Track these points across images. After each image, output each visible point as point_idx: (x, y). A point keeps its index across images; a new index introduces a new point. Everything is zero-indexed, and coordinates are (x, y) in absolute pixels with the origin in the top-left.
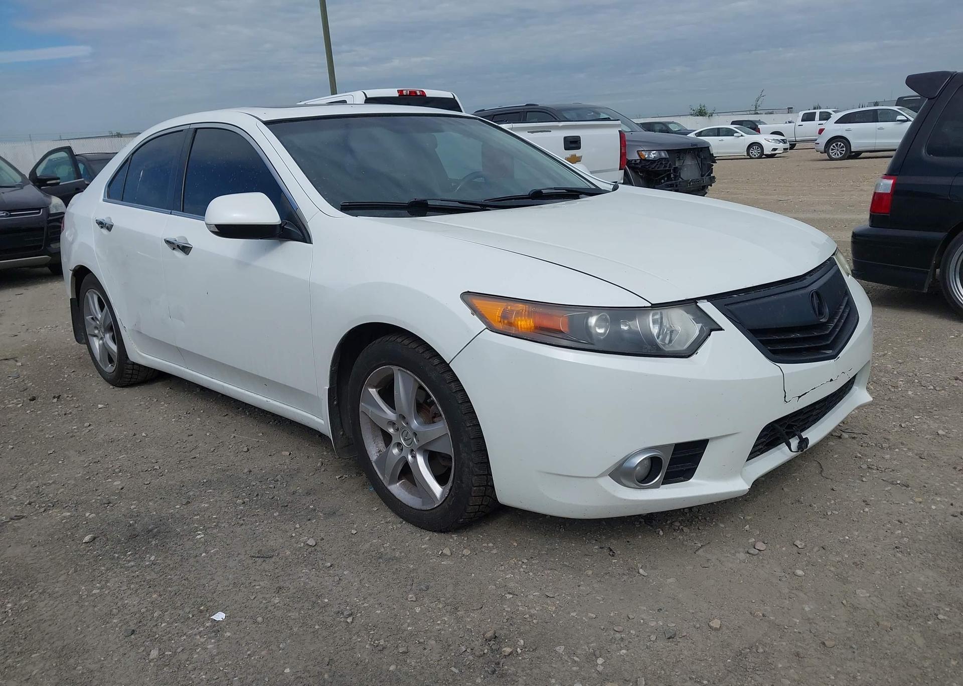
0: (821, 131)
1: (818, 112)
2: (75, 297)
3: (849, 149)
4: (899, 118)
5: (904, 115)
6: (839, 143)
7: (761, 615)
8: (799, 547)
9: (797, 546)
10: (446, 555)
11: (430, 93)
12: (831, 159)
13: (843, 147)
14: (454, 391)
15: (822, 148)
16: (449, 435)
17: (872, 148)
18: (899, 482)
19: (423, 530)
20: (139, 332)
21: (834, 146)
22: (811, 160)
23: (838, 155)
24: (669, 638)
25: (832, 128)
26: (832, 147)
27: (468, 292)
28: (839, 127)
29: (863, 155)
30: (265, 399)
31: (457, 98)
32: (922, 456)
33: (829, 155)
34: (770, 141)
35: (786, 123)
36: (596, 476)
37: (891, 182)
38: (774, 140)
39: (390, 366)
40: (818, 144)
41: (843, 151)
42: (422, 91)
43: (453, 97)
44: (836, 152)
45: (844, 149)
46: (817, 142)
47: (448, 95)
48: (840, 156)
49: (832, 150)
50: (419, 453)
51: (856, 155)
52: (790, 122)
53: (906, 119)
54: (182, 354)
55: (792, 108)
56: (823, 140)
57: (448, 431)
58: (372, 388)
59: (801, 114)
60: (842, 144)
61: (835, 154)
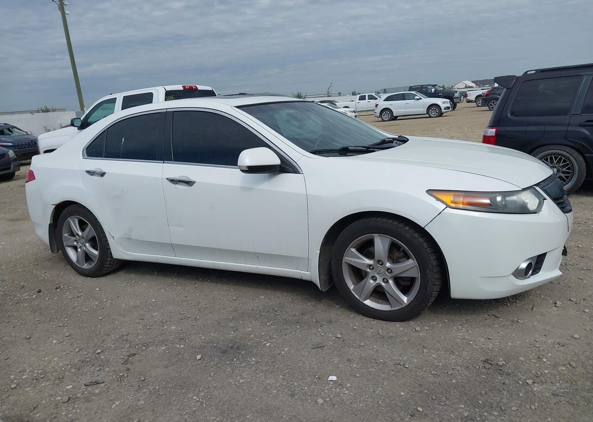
0: (377, 105)
1: (367, 95)
2: (52, 223)
3: (392, 115)
4: (416, 97)
5: (418, 96)
6: (387, 112)
7: (589, 330)
8: (574, 301)
9: (573, 301)
10: (418, 331)
11: (200, 87)
12: (384, 121)
13: (389, 114)
14: (422, 242)
15: (378, 114)
16: (418, 266)
17: (404, 114)
18: (585, 269)
19: (390, 322)
20: (129, 239)
21: (384, 114)
22: (372, 122)
23: (387, 118)
24: (563, 346)
25: (383, 104)
26: (383, 114)
27: (430, 190)
28: (386, 103)
29: (399, 118)
30: (255, 266)
31: (214, 90)
32: (583, 257)
33: (382, 119)
34: (347, 112)
35: (350, 101)
36: (509, 275)
37: (494, 130)
38: (349, 111)
39: (372, 234)
40: (376, 112)
41: (389, 116)
42: (196, 86)
43: (212, 90)
44: (386, 117)
45: (390, 115)
46: (375, 111)
47: (209, 88)
48: (388, 119)
49: (384, 115)
50: (391, 280)
51: (395, 118)
52: (352, 101)
53: (419, 98)
54: (173, 247)
55: (341, 93)
56: (378, 111)
57: (417, 264)
58: (353, 248)
59: (358, 96)
60: (389, 113)
61: (385, 118)
